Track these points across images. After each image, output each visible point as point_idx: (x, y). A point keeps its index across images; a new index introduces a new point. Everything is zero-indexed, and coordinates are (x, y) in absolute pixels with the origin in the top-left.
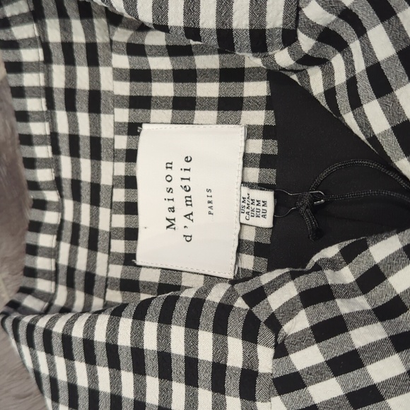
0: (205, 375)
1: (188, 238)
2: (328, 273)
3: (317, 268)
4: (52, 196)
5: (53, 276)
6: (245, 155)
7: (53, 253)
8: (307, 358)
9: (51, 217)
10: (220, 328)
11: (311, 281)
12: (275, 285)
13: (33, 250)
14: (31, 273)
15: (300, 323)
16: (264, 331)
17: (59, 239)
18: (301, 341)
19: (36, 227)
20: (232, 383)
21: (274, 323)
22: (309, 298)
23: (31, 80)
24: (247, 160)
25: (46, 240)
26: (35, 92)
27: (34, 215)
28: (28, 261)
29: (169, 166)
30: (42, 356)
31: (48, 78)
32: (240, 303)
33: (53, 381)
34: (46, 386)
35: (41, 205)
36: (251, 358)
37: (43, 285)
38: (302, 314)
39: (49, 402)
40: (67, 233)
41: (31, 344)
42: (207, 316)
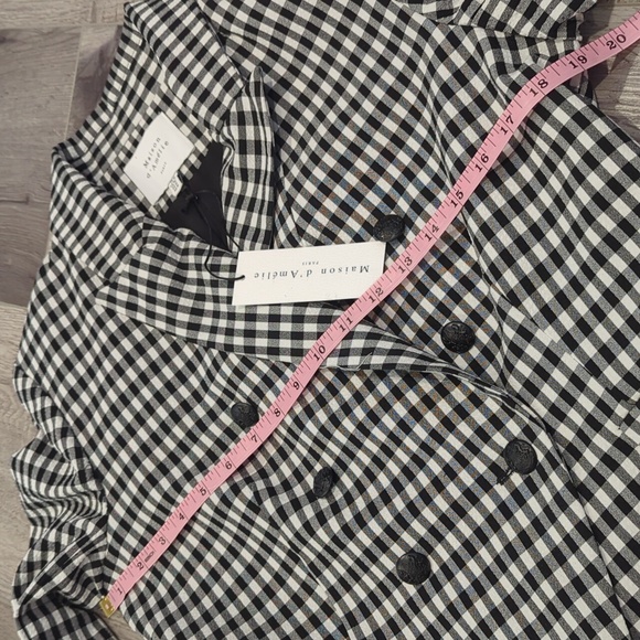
0: (112, 239)
1: (149, 176)
2: (177, 239)
3: (175, 234)
4: (111, 108)
5: (90, 145)
6: (187, 159)
7: (95, 135)
8: (146, 259)
9: (104, 117)
10: (128, 228)
11: (168, 237)
12: (157, 228)
13: (87, 126)
14: (80, 136)
15: (152, 247)
16: (140, 240)
17: (102, 131)
18: (148, 253)
19: (95, 116)
20: (118, 249)
21: (145, 240)
22: (162, 241)
23: (129, 50)
24: (186, 162)
25: (95, 126)
26: (128, 57)
27: (98, 109)
28: (82, 129)
29: (158, 140)
30: (60, 184)
31: (138, 56)
32: (141, 225)
33: (59, 197)
34: (55, 196)
35: (104, 108)
36: (130, 246)
37: (82, 145)
38: (156, 244)
39: (52, 203)
40: (107, 130)
41: (59, 175)
42: (127, 220)
